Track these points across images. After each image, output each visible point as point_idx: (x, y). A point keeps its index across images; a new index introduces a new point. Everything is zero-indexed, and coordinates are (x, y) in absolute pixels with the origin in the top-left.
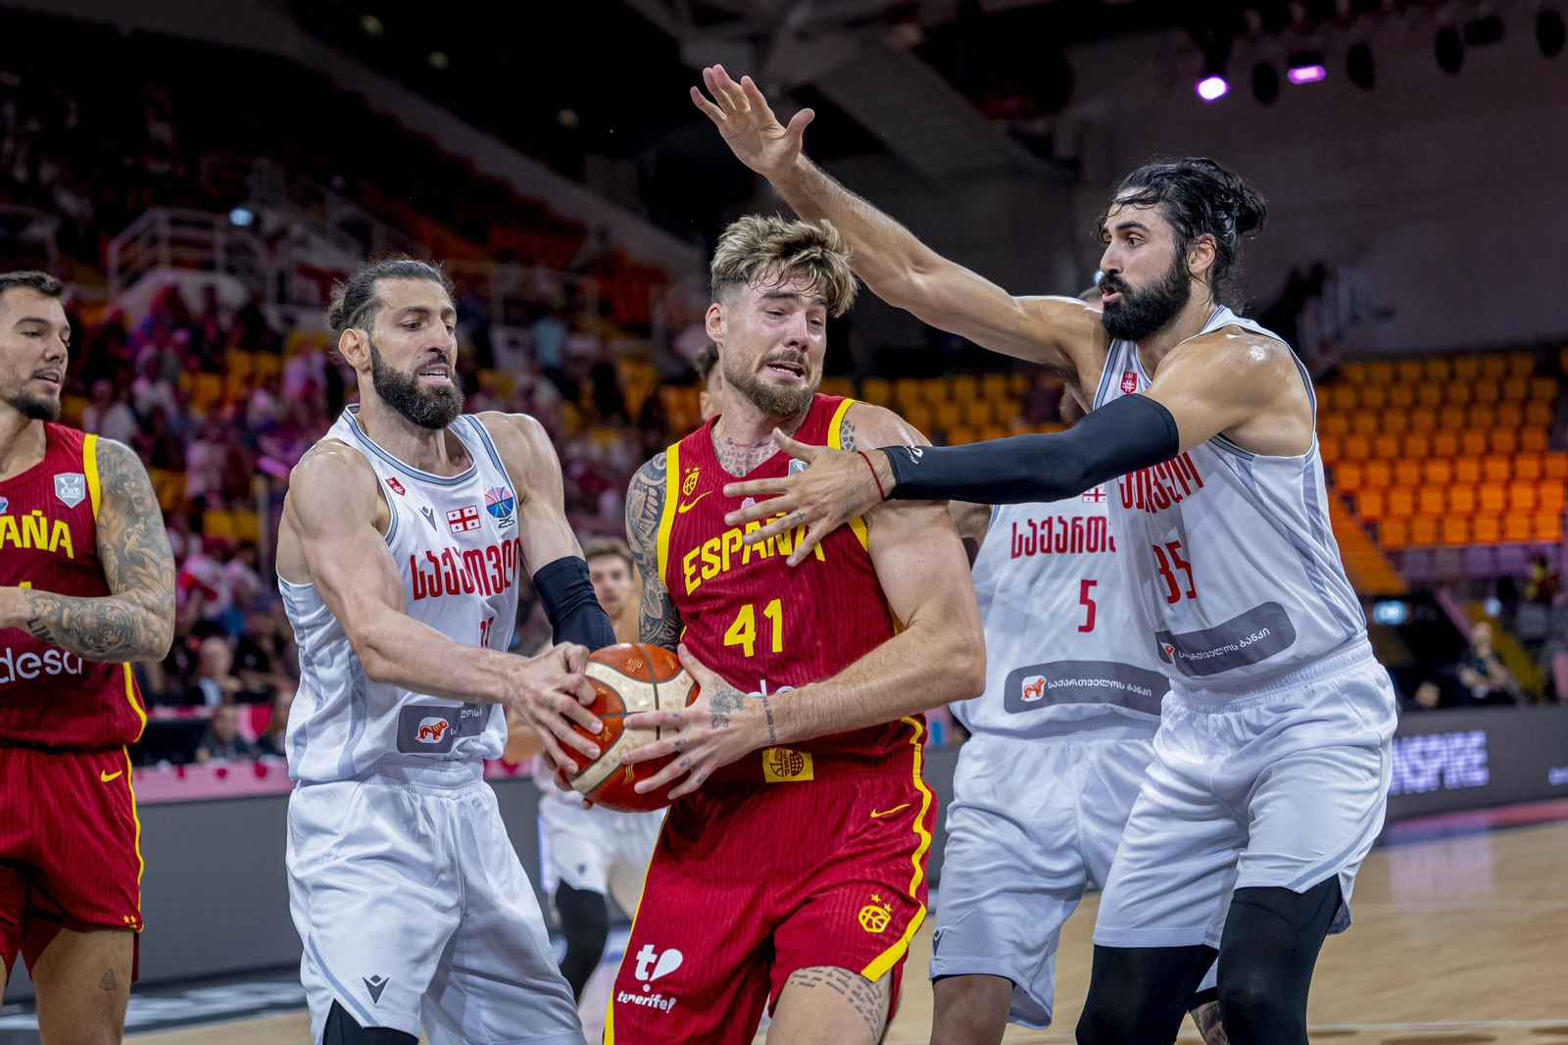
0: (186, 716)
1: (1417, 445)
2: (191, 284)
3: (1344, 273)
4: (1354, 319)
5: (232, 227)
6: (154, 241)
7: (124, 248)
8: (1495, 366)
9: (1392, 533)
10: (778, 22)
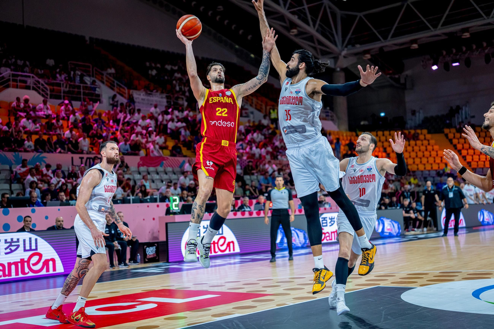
0: (211, 202)
3: (464, 108)
4: (466, 118)
10: (340, 54)
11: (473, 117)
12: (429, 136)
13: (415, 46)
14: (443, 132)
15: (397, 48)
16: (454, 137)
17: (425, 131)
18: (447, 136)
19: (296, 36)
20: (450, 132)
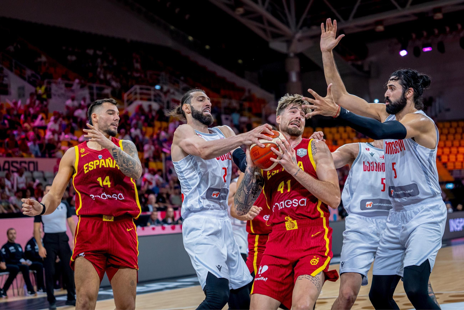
1: (456, 143)
2: (145, 104)
3: (437, 100)
4: (440, 111)
5: (155, 90)
6: (136, 94)
7: (128, 95)
9: (450, 166)
10: (293, 37)
11: (448, 110)
13: (380, 28)
15: (360, 30)
19: (242, 15)
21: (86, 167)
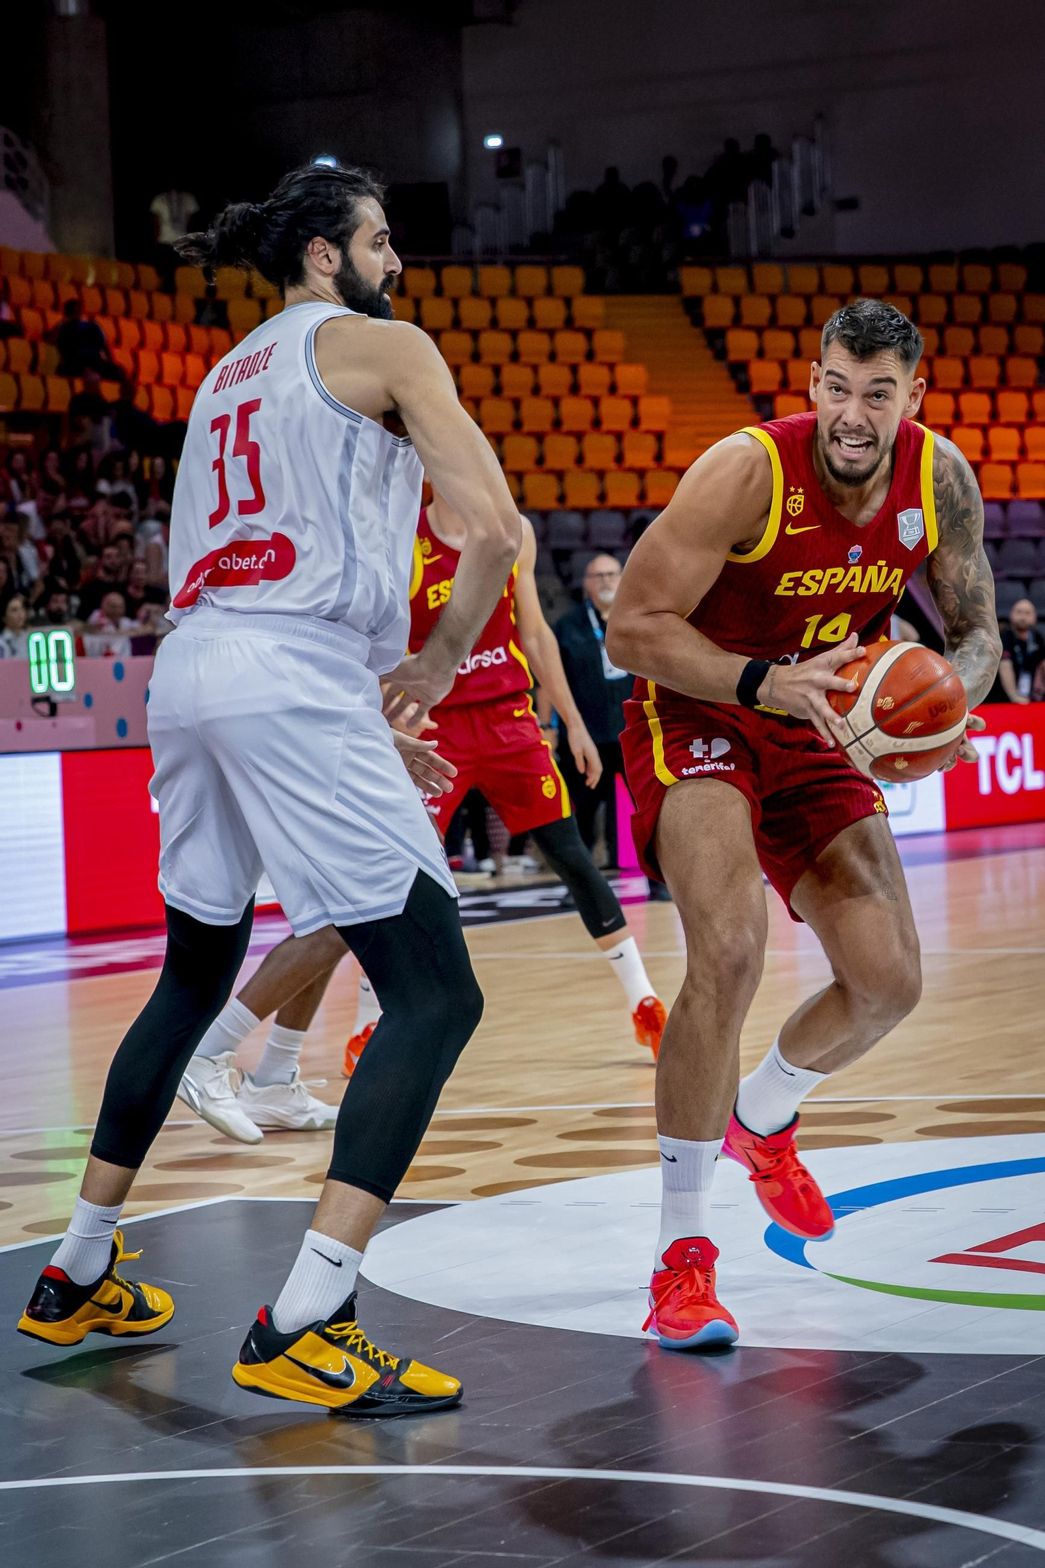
3: (797, 147)
4: (808, 209)
8: (979, 276)
11: (849, 204)
12: (590, 308)
14: (674, 288)
16: (737, 321)
17: (570, 278)
18: (693, 307)
20: (715, 289)
21: (790, 580)
